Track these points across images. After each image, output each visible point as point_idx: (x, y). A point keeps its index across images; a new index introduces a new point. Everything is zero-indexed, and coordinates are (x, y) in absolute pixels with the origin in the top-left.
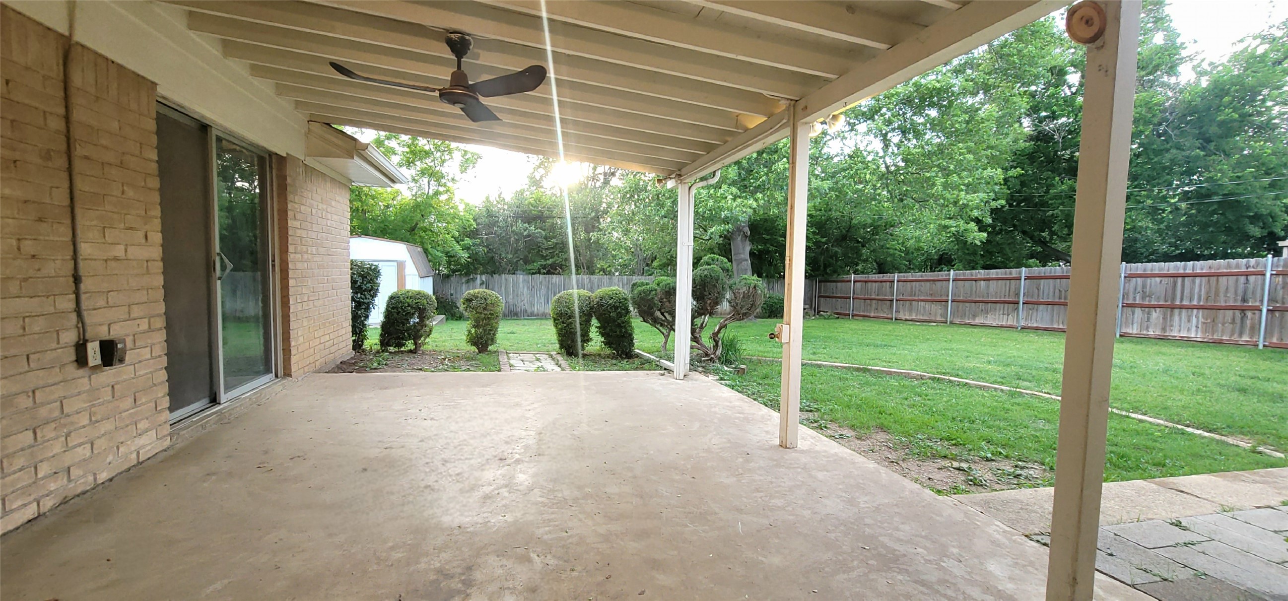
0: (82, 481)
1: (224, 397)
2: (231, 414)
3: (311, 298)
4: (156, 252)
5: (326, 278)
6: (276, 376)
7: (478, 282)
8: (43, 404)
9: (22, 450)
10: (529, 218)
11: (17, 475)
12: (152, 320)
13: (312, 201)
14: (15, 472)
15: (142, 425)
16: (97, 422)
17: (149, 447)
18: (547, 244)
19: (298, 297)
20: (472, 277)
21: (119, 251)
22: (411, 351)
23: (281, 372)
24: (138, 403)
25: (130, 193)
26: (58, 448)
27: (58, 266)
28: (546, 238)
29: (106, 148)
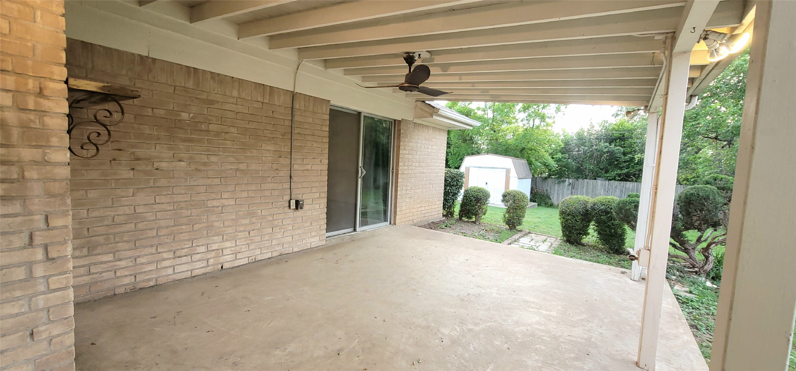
0: (288, 249)
1: (358, 229)
2: (357, 237)
3: (413, 188)
4: (325, 167)
5: (425, 178)
6: (390, 224)
7: (567, 183)
8: (276, 220)
9: (268, 234)
10: (611, 140)
11: (265, 242)
12: (321, 194)
13: (417, 140)
14: (265, 241)
15: (313, 234)
16: (295, 229)
17: (315, 243)
18: (623, 158)
19: (404, 187)
20: (562, 180)
21: (309, 167)
22: (473, 222)
23: (392, 222)
24: (312, 225)
25: (315, 145)
26: (280, 236)
27: (284, 173)
28: (625, 154)
29: (306, 129)
